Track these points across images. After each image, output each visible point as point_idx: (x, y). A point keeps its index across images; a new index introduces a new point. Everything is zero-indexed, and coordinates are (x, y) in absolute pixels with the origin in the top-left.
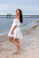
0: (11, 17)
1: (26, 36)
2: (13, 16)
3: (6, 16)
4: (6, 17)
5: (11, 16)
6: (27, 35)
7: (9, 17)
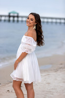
0: (18, 21)
1: (55, 73)
2: (22, 17)
3: (5, 16)
4: (5, 21)
5: (18, 17)
6: (56, 71)
7: (14, 21)
